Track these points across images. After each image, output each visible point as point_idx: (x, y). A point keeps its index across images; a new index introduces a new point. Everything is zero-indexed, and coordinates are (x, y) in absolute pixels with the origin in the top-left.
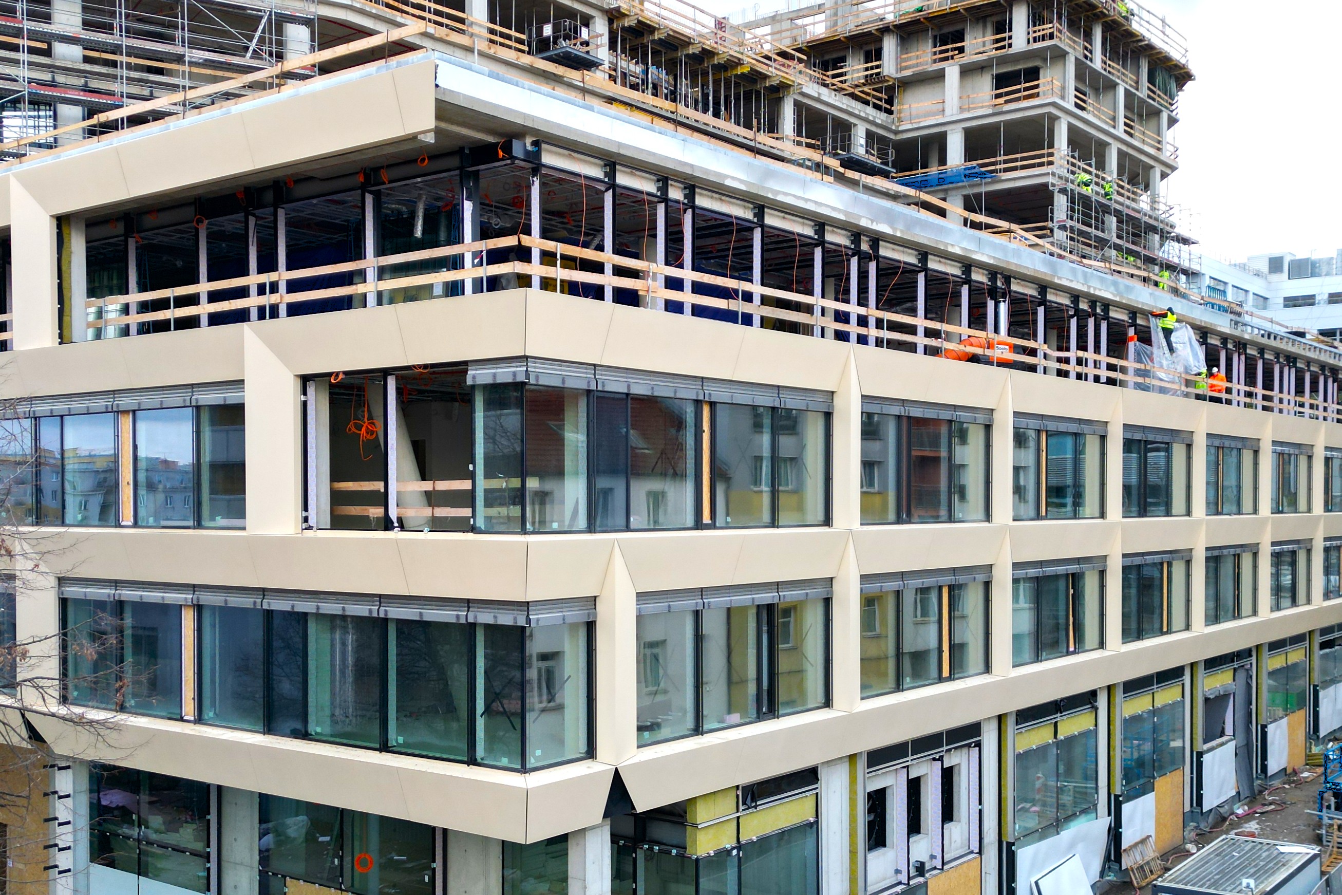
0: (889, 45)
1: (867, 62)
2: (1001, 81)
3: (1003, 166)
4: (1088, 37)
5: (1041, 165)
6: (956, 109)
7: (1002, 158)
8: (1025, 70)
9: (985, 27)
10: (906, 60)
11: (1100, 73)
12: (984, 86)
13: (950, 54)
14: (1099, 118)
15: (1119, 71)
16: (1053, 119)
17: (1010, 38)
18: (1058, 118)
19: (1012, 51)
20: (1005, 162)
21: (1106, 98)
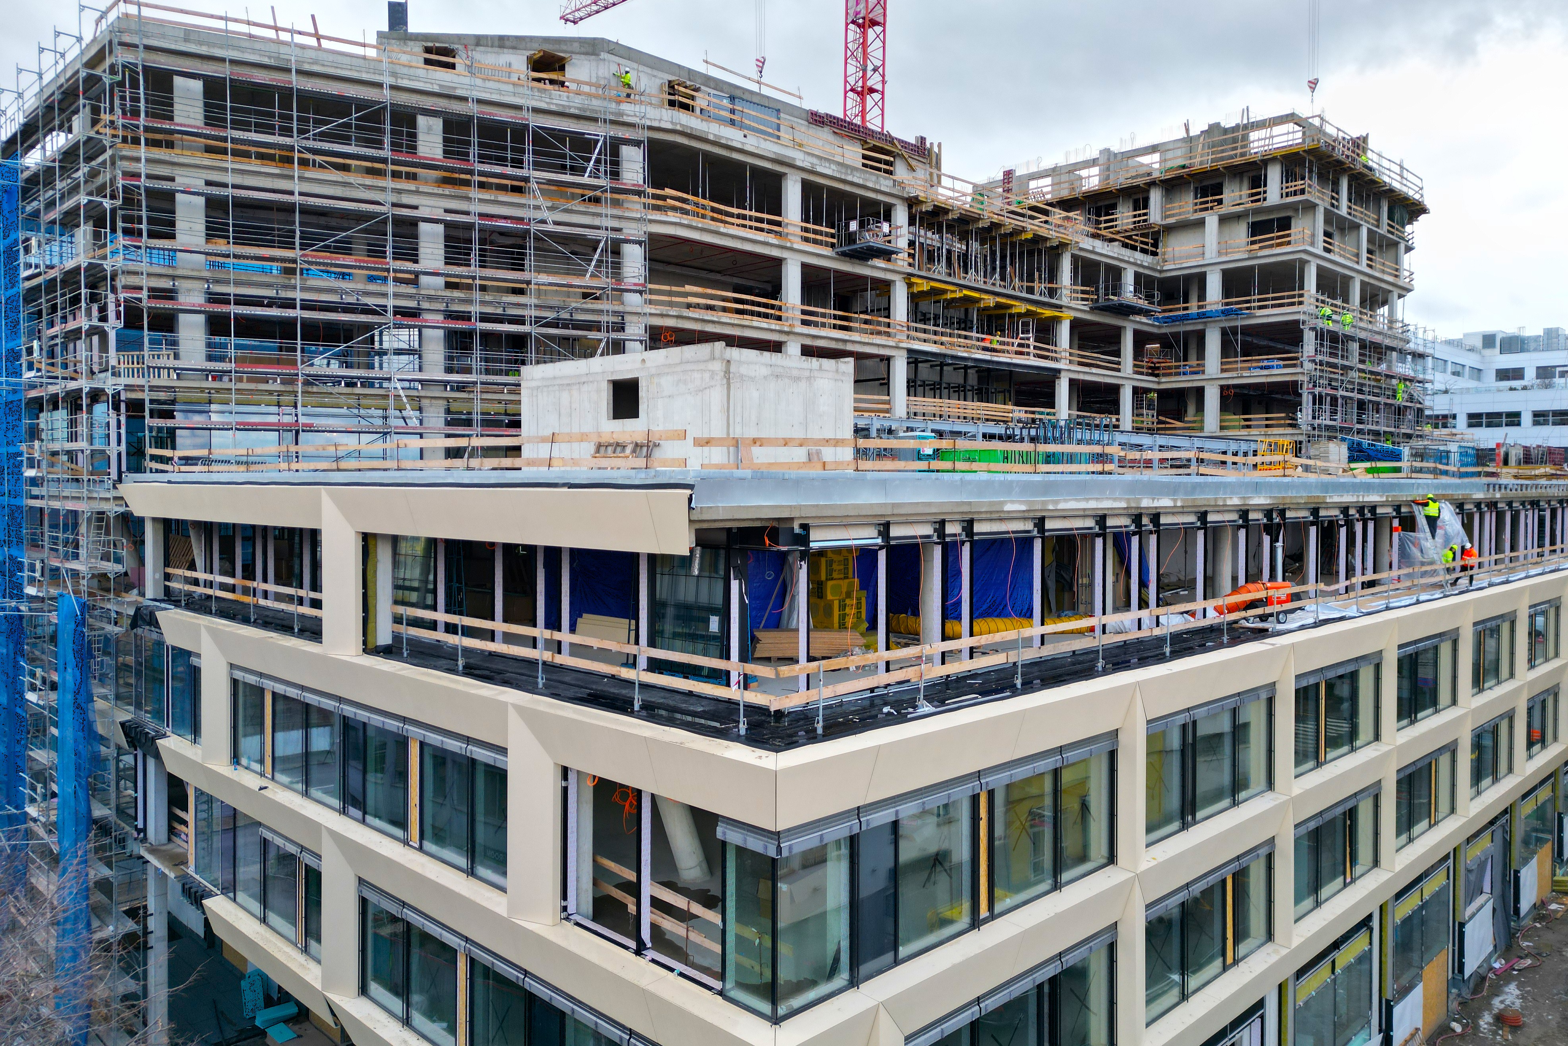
0: (1155, 197)
1: (1135, 210)
2: (1257, 229)
3: (1257, 304)
4: (1336, 190)
5: (1293, 304)
6: (1214, 254)
7: (1257, 297)
8: (1278, 219)
9: (1241, 181)
10: (1170, 209)
11: (1346, 218)
12: (1240, 233)
13: (1210, 205)
14: (1344, 257)
15: (1362, 213)
16: (1303, 263)
17: (1265, 192)
18: (1308, 262)
19: (1266, 204)
20: (1259, 300)
21: (1350, 238)
